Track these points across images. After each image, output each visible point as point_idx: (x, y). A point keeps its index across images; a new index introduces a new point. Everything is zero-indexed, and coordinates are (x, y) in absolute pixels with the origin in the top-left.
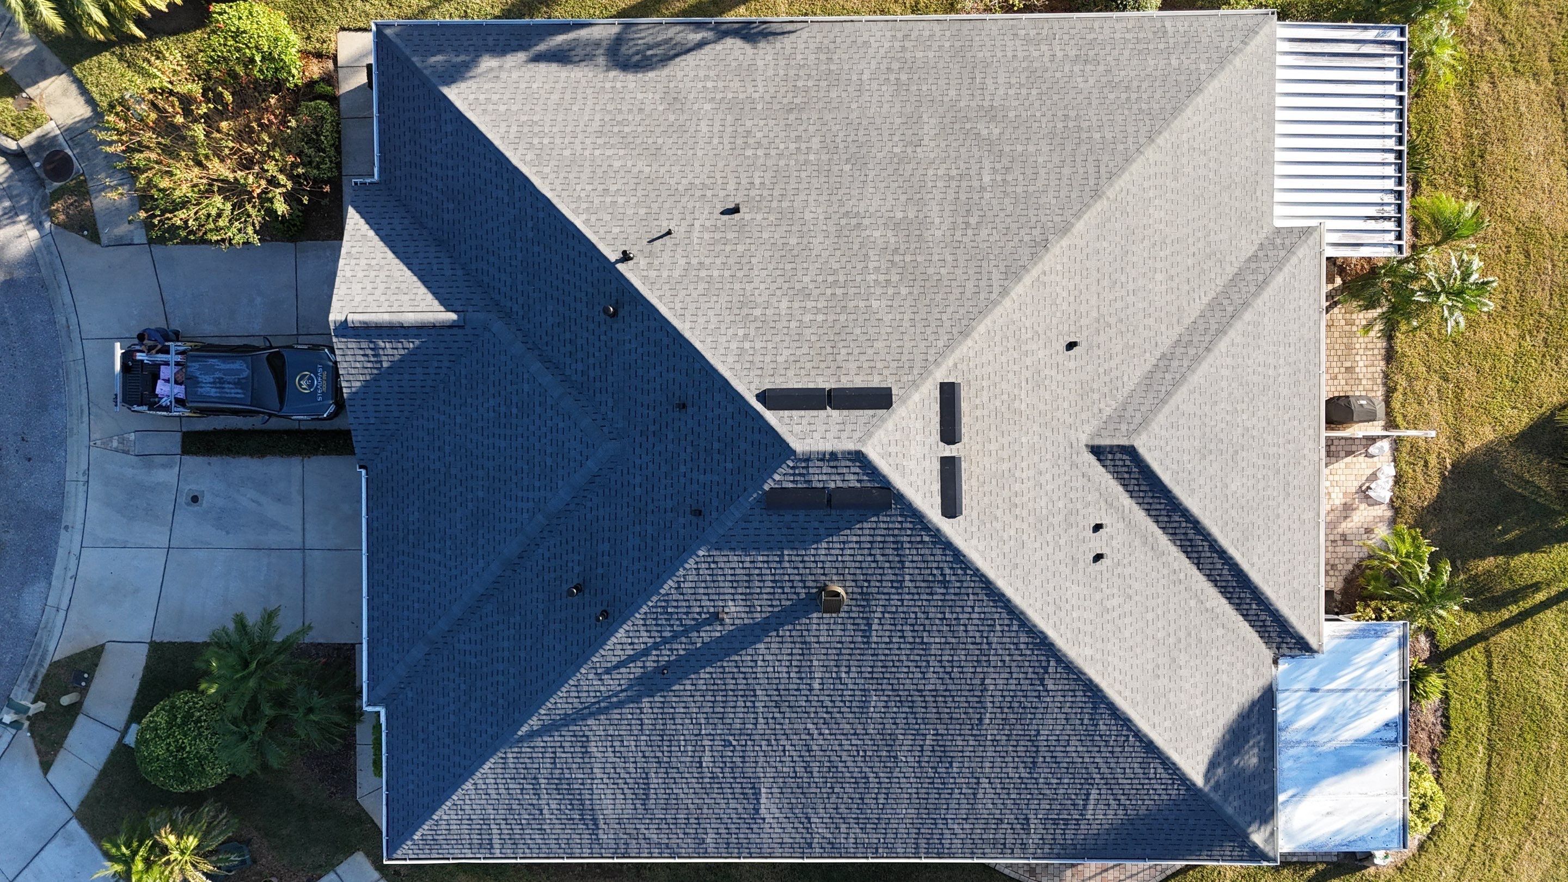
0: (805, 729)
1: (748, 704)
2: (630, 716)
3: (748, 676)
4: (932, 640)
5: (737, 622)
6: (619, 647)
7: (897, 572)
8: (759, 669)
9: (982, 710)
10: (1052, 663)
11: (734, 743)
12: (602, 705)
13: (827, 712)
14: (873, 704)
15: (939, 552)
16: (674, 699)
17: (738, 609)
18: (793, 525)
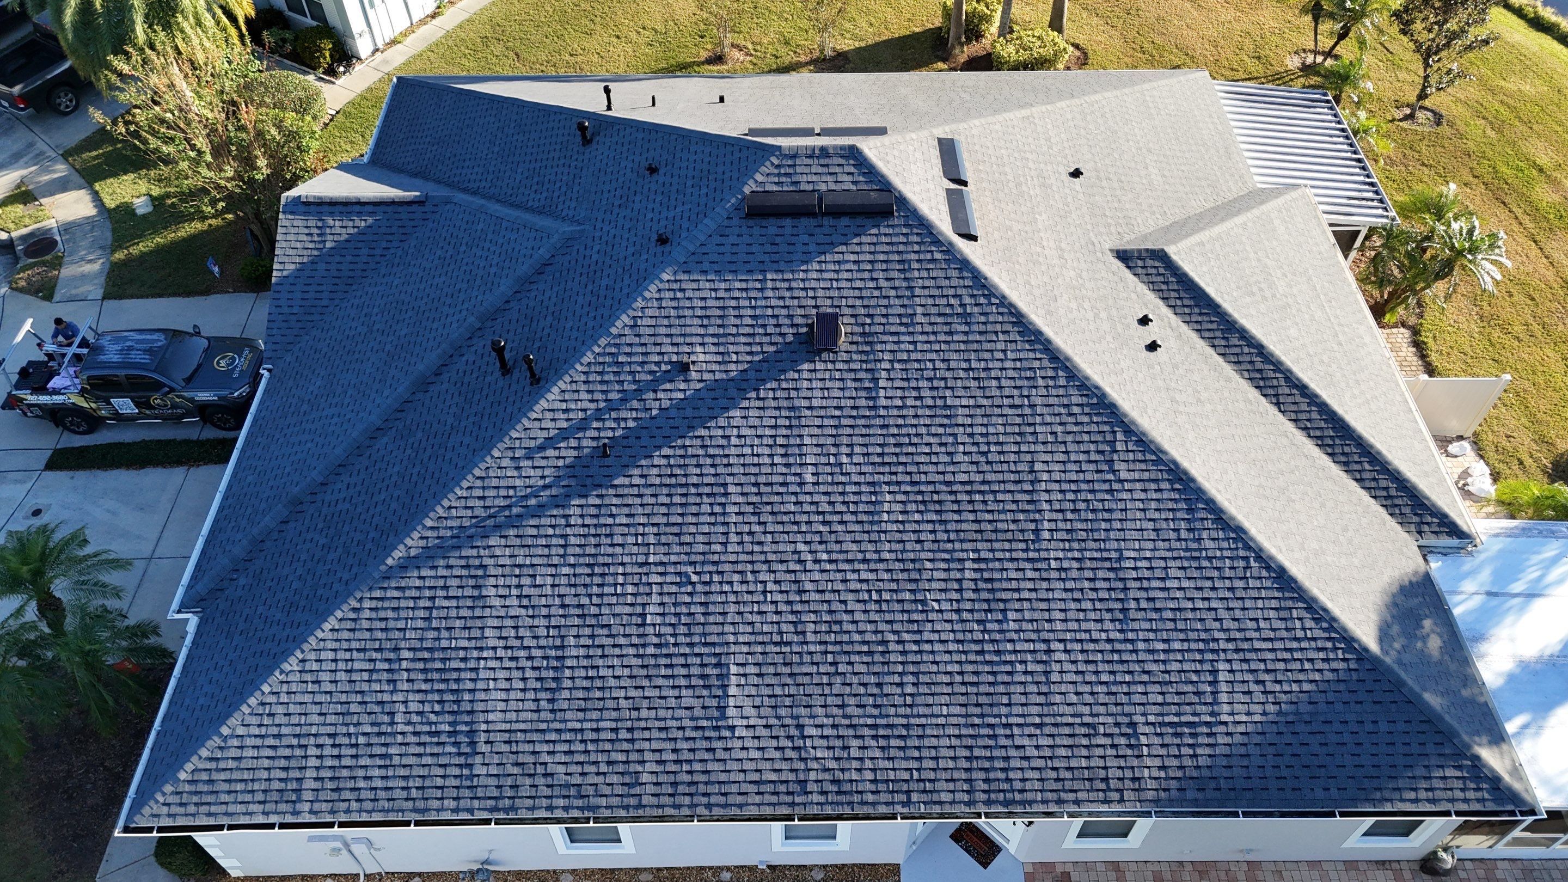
0: (795, 552)
1: (717, 509)
2: (550, 531)
3: (718, 461)
4: (957, 402)
5: (706, 376)
6: (549, 415)
7: (906, 302)
8: (733, 451)
9: (1037, 516)
10: (1120, 436)
11: (694, 578)
12: (515, 511)
13: (824, 523)
14: (886, 507)
15: (955, 274)
16: (615, 501)
17: (709, 358)
18: (778, 240)
